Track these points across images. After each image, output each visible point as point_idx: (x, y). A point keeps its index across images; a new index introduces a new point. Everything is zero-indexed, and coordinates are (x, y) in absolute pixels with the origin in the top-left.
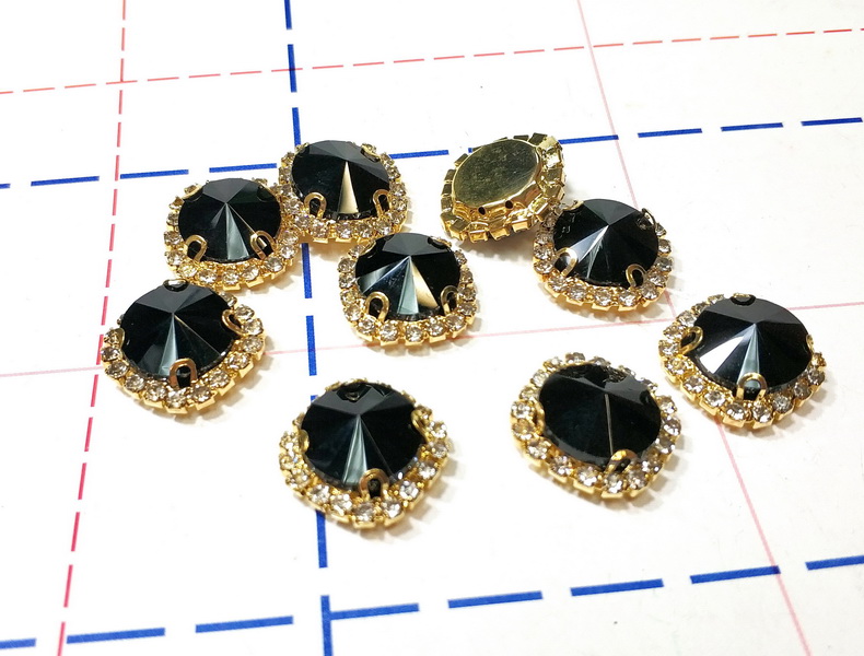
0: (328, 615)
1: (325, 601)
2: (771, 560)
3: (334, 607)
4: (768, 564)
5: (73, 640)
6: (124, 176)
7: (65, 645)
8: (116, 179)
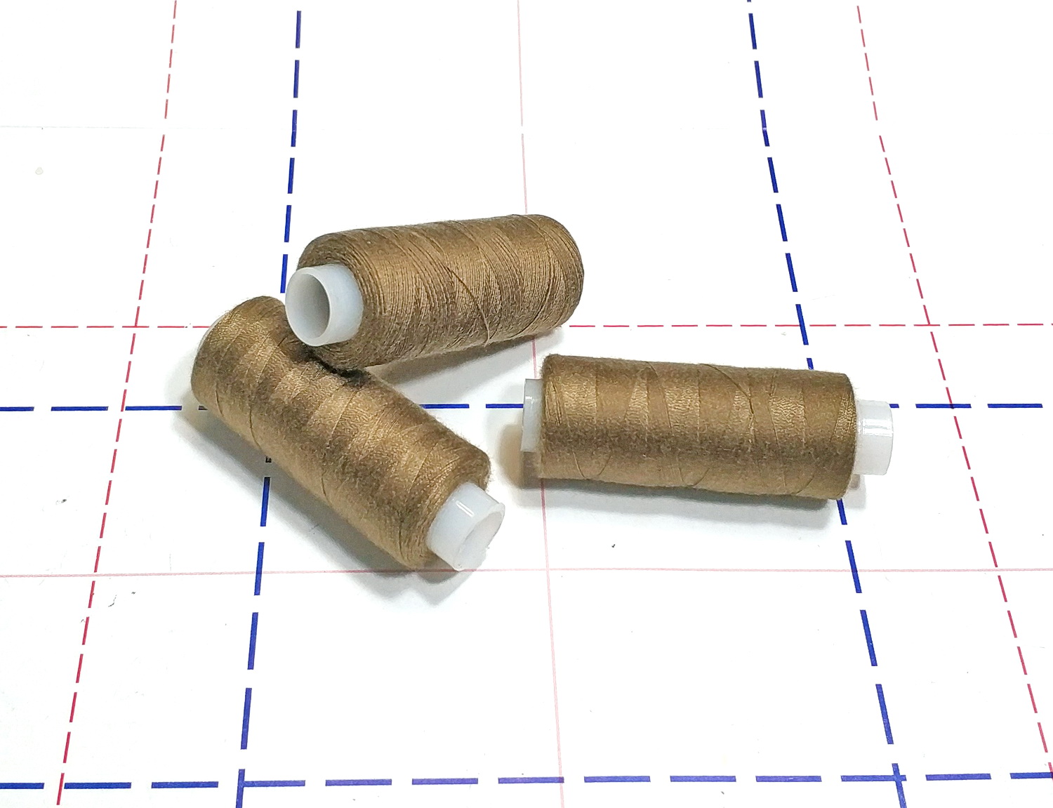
0: (242, 783)
1: (242, 773)
2: (560, 772)
3: (247, 779)
4: (558, 775)
5: (69, 786)
6: (129, 408)
7: (64, 790)
8: (122, 410)
